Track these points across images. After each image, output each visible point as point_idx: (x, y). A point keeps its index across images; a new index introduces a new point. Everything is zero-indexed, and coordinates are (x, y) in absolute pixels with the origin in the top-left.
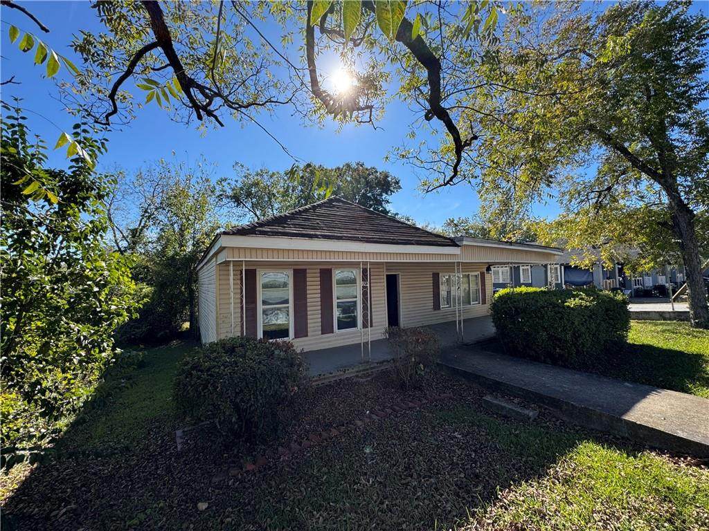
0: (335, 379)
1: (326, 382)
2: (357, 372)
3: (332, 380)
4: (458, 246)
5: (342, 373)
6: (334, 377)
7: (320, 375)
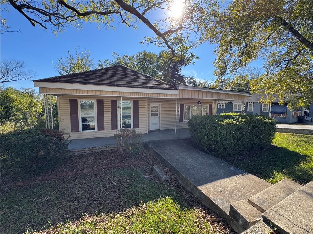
0: (101, 150)
1: (97, 151)
2: (114, 148)
3: (100, 150)
4: (177, 90)
5: (105, 147)
6: (102, 149)
7: (93, 148)
